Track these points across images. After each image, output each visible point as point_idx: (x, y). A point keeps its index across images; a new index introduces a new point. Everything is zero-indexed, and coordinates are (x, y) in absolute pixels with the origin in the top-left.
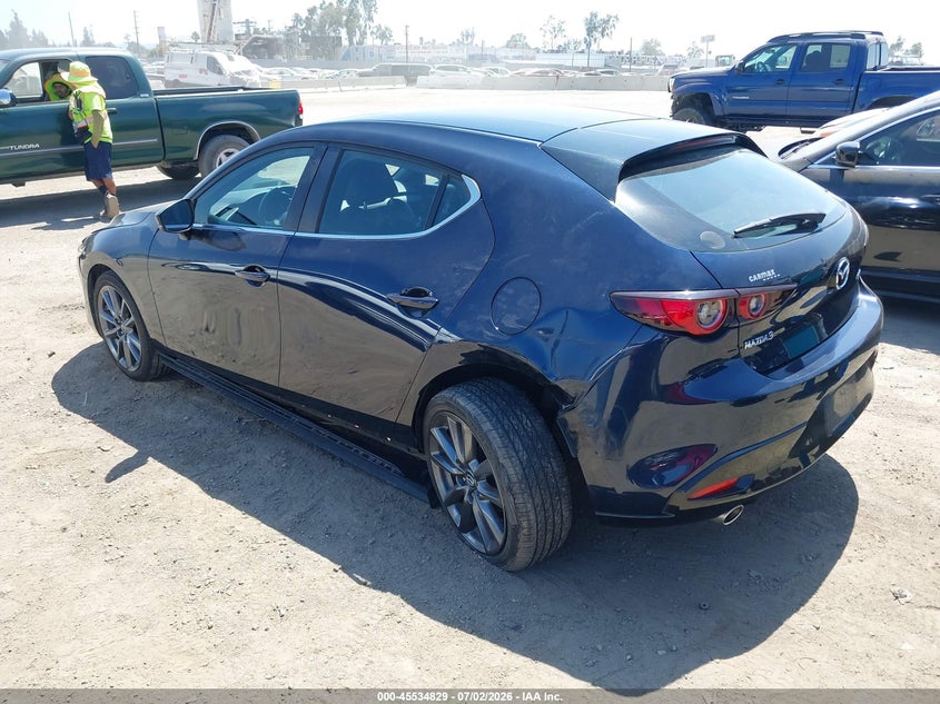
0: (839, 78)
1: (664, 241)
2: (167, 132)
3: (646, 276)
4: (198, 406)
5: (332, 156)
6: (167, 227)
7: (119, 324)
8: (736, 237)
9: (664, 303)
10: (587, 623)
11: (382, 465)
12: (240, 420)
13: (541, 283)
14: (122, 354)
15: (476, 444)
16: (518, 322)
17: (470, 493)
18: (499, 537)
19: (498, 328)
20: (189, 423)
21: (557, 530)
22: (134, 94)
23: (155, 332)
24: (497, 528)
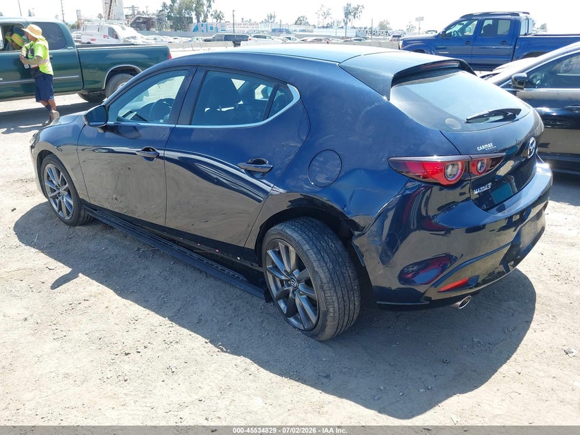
0: (503, 40)
1: (423, 124)
2: (85, 71)
3: (412, 147)
4: (111, 241)
5: (200, 75)
6: (91, 124)
7: (59, 189)
8: (467, 122)
9: (424, 164)
10: (373, 373)
11: (234, 275)
12: (139, 249)
13: (342, 153)
14: (60, 209)
15: (298, 259)
16: (327, 179)
17: (293, 291)
18: (313, 319)
19: (313, 183)
20: (106, 252)
21: (351, 313)
22: (64, 47)
23: (83, 194)
24: (312, 313)
